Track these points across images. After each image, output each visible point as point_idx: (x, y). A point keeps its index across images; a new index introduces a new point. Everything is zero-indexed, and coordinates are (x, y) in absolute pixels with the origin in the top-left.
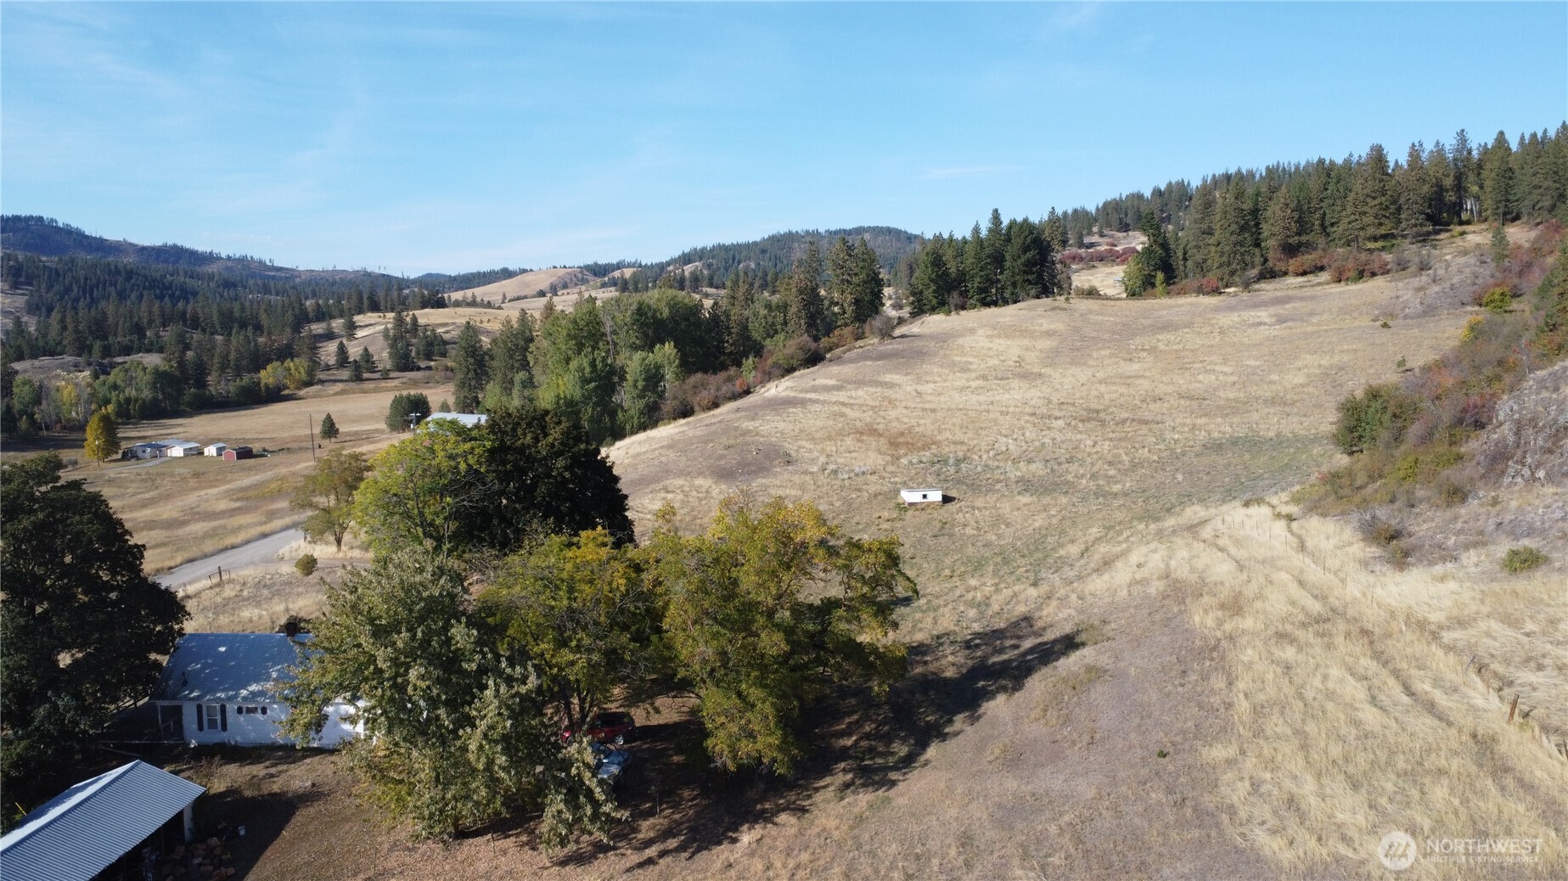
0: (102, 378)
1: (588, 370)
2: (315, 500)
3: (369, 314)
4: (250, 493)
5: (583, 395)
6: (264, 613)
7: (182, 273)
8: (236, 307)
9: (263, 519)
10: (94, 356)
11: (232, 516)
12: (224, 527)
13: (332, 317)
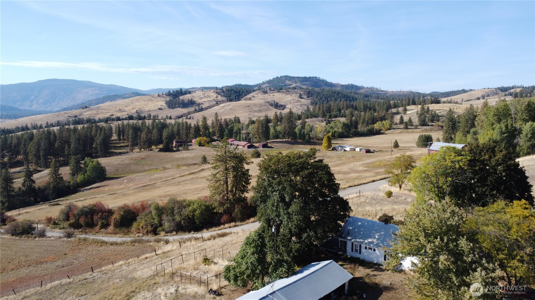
0: (328, 124)
1: (504, 129)
2: (393, 171)
3: (412, 106)
4: (370, 165)
5: (501, 139)
6: (373, 209)
7: (353, 93)
8: (369, 103)
9: (374, 175)
10: (327, 118)
11: (364, 172)
12: (361, 176)
13: (399, 107)
